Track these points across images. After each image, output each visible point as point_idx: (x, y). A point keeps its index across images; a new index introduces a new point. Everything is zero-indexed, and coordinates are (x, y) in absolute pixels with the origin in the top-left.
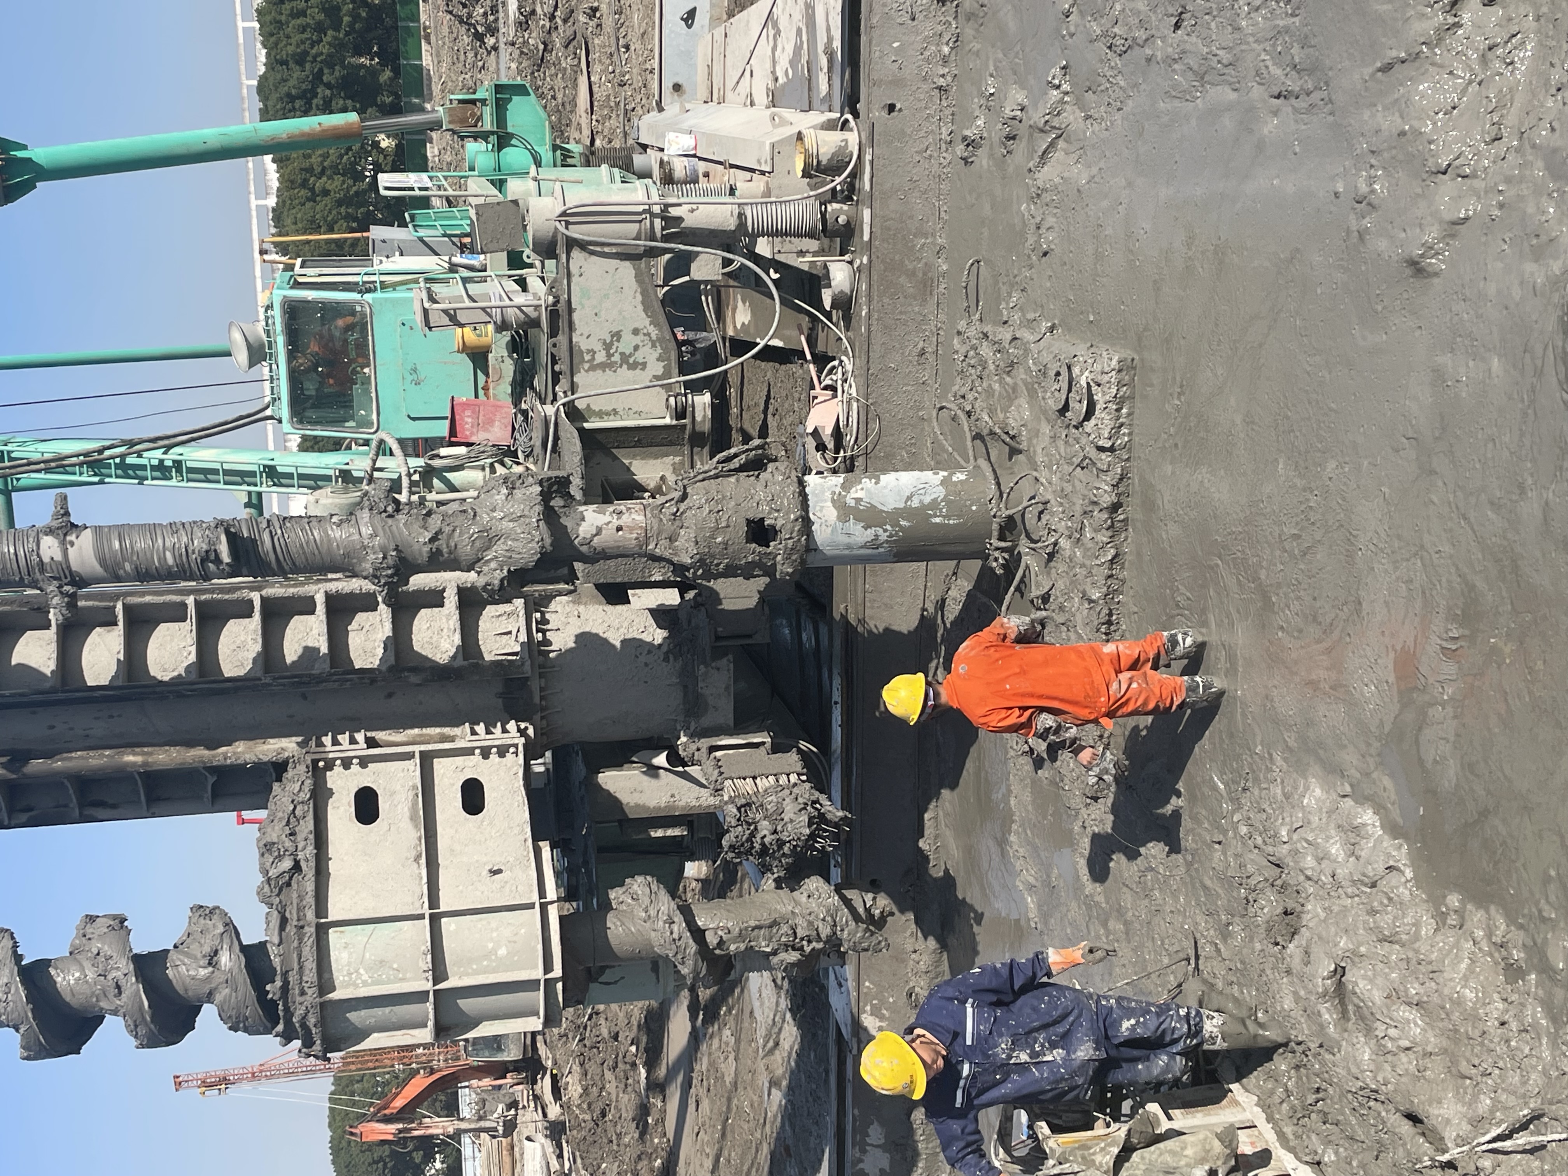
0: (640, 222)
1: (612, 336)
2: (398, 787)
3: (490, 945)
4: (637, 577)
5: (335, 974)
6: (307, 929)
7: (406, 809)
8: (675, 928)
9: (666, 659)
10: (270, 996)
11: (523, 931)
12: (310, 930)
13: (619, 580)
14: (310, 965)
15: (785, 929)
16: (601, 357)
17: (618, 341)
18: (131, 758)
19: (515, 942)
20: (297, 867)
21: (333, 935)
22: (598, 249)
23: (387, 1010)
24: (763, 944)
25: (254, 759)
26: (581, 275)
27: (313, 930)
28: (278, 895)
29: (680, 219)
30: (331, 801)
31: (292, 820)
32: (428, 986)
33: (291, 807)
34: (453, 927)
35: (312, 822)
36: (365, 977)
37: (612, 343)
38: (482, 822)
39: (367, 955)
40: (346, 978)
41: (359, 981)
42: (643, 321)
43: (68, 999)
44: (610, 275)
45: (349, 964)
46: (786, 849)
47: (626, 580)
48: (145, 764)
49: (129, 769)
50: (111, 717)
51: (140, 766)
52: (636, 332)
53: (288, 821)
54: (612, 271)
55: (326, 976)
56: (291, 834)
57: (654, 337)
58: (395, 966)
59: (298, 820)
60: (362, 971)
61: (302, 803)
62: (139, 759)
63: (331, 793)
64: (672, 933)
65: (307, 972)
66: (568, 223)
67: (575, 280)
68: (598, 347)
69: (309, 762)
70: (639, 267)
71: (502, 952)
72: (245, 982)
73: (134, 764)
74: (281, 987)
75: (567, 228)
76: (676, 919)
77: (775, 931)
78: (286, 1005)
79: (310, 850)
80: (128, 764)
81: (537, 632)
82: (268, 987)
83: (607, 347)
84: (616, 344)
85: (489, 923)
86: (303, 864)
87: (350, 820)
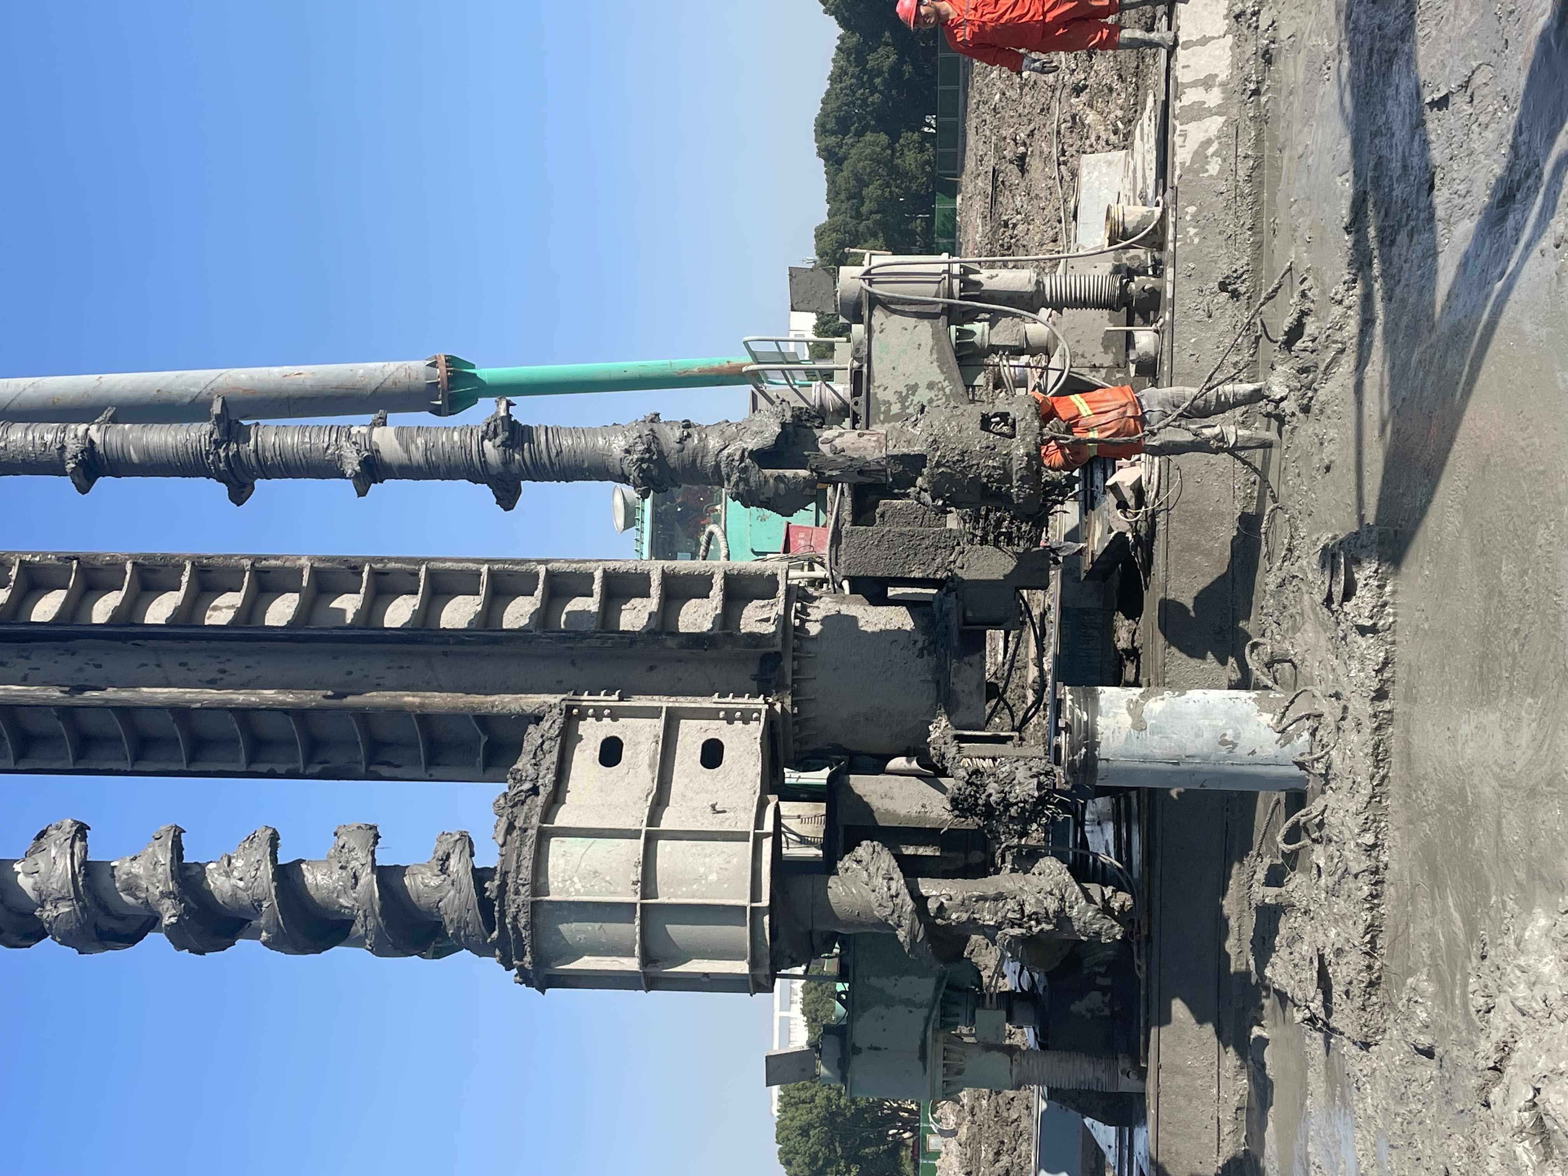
0: (939, 282)
1: (908, 390)
2: (643, 739)
3: (702, 870)
4: (897, 572)
5: (551, 879)
6: (530, 832)
7: (647, 758)
8: (893, 884)
9: (921, 655)
10: (488, 894)
11: (735, 860)
12: (532, 832)
13: (879, 574)
14: (527, 863)
15: (1011, 904)
16: (895, 409)
17: (913, 394)
18: (410, 699)
19: (726, 869)
20: (535, 791)
21: (555, 843)
22: (899, 307)
23: (597, 926)
24: (987, 917)
25: (518, 709)
26: (881, 332)
27: (534, 832)
28: (512, 807)
29: (978, 284)
30: (579, 745)
31: (539, 753)
32: (636, 899)
33: (540, 741)
34: (668, 849)
35: (556, 755)
36: (578, 886)
37: (907, 396)
38: (718, 774)
39: (583, 865)
40: (561, 885)
41: (572, 889)
42: (937, 376)
43: (312, 893)
44: (909, 331)
45: (564, 871)
46: (1013, 811)
47: (886, 574)
48: (422, 705)
49: (407, 709)
50: (401, 667)
51: (418, 707)
52: (931, 386)
53: (535, 754)
54: (910, 328)
55: (542, 880)
56: (535, 764)
57: (947, 391)
58: (608, 878)
59: (544, 754)
60: (576, 879)
61: (551, 739)
62: (417, 700)
63: (580, 738)
64: (889, 889)
65: (524, 870)
66: (871, 282)
67: (876, 335)
68: (893, 398)
69: (564, 707)
70: (937, 327)
71: (713, 877)
72: (469, 883)
73: (413, 703)
74: (499, 886)
75: (870, 285)
76: (895, 876)
77: (1001, 905)
78: (502, 905)
79: (551, 777)
80: (406, 703)
81: (796, 617)
82: (486, 885)
83: (902, 399)
84: (911, 397)
85: (703, 849)
86: (541, 789)
87: (594, 762)
